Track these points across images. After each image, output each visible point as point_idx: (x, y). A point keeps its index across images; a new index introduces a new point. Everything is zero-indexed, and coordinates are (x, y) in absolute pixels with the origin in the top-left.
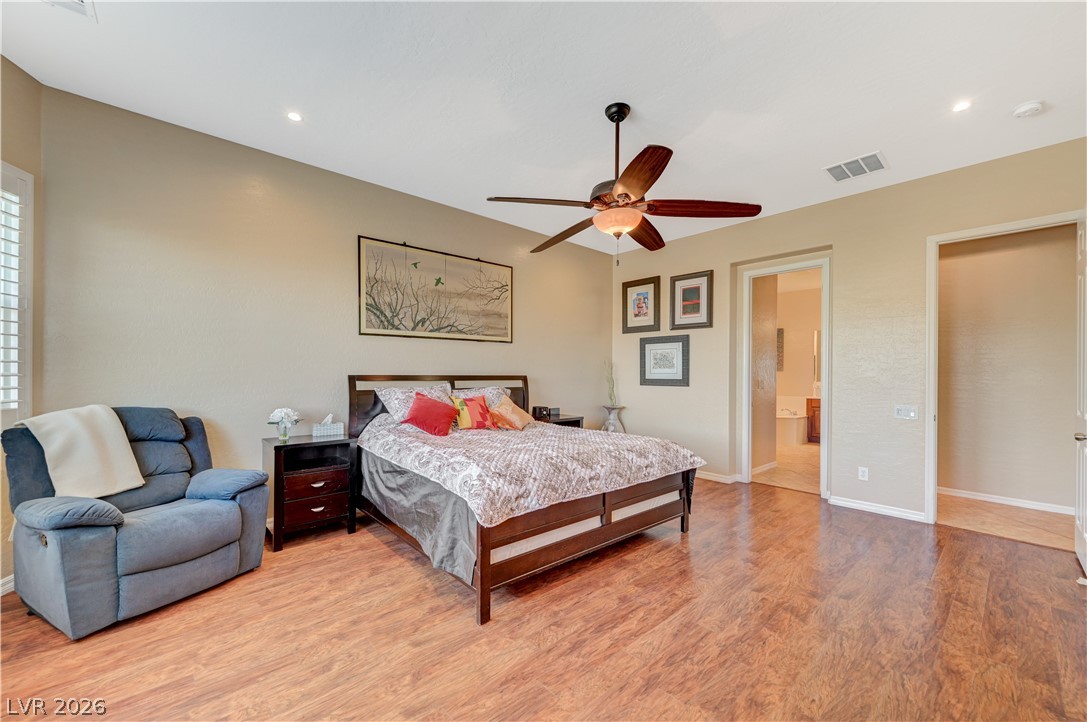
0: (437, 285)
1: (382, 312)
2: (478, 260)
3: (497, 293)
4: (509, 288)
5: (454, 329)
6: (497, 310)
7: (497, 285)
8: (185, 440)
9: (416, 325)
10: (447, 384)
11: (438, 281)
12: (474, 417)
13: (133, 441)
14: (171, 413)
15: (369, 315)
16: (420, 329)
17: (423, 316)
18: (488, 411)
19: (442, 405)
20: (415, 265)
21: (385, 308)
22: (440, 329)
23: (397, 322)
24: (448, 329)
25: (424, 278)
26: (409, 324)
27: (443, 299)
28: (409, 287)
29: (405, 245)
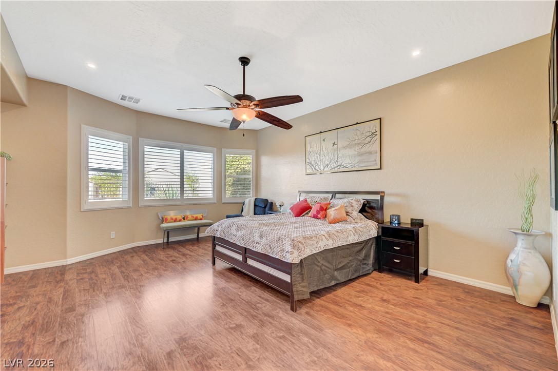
0: (333, 146)
1: (312, 165)
2: (357, 123)
3: (369, 139)
4: (378, 133)
5: (342, 166)
6: (368, 150)
7: (368, 134)
8: (265, 207)
9: (324, 168)
10: (330, 196)
11: (334, 144)
12: (313, 211)
13: (255, 206)
14: (267, 200)
15: (308, 167)
16: (326, 169)
17: (327, 163)
18: (326, 210)
19: (305, 204)
20: (324, 140)
21: (313, 163)
22: (334, 168)
23: (317, 168)
24: (339, 167)
25: (328, 145)
26: (322, 168)
27: (336, 152)
28: (322, 151)
29: (321, 132)
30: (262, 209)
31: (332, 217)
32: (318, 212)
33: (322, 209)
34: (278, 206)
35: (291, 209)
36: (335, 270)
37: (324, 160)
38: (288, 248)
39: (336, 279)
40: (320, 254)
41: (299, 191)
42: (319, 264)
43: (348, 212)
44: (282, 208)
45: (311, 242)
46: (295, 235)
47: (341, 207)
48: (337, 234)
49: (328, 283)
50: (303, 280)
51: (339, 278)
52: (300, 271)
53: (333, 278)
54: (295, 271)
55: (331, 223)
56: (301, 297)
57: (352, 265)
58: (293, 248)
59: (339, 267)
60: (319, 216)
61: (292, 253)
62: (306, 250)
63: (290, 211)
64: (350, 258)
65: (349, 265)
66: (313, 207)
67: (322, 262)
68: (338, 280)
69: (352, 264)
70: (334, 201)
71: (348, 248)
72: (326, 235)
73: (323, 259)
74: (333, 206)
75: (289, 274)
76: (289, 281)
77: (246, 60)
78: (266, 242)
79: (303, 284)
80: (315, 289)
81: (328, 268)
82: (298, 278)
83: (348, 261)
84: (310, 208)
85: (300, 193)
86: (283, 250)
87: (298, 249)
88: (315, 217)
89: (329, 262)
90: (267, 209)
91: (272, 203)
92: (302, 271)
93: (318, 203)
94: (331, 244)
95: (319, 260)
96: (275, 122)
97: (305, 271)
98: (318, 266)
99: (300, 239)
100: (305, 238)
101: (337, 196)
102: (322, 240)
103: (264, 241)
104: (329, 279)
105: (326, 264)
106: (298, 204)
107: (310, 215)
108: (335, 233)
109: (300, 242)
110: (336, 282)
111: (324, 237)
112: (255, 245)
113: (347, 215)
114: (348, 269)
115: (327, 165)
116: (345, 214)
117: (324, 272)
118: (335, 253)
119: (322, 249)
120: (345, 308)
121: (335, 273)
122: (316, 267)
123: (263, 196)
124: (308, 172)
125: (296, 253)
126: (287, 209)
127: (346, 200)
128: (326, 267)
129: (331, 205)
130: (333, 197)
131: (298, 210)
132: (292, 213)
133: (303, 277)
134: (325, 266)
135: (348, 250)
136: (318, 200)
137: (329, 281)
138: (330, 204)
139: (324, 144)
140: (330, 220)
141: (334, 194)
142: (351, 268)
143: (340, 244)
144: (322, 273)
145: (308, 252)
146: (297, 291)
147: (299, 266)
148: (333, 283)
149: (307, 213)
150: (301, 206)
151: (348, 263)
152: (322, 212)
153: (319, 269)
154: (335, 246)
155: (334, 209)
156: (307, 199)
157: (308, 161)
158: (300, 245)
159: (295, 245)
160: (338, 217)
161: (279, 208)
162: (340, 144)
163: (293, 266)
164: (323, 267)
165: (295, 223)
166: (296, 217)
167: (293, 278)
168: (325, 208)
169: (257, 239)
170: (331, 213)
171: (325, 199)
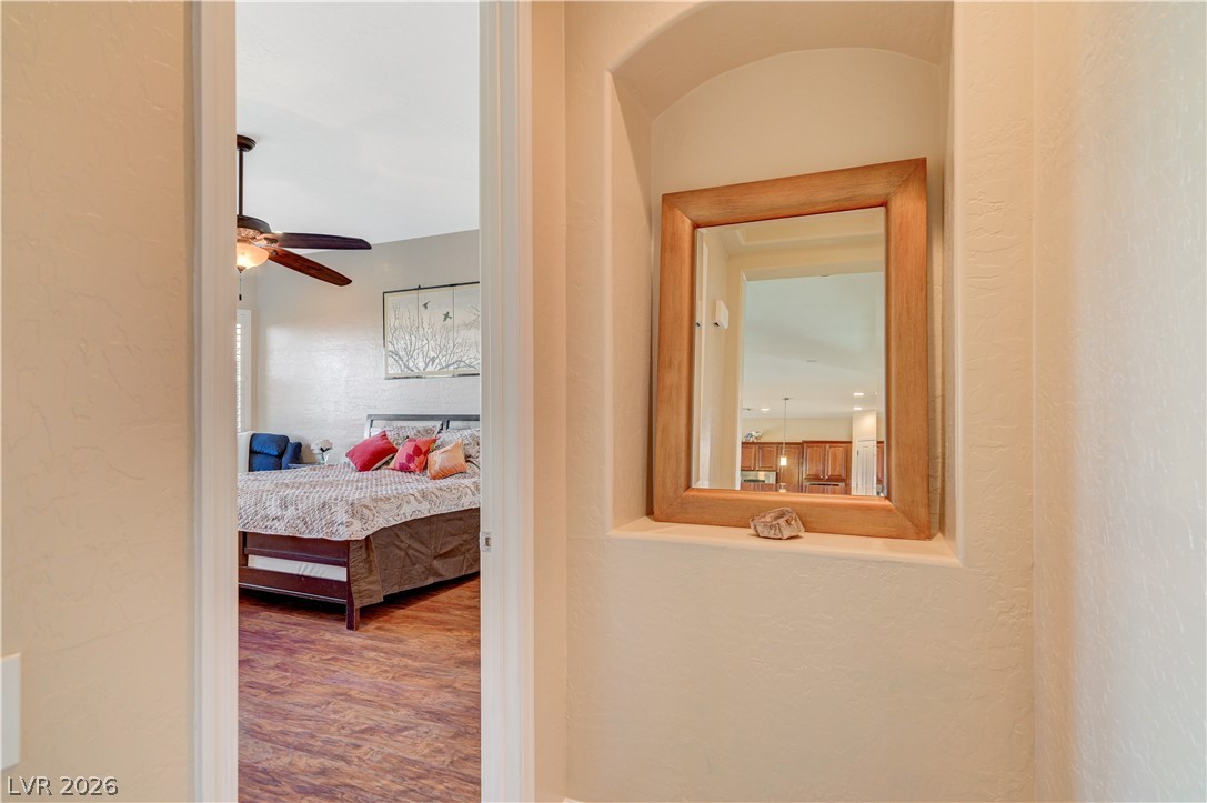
0: (445, 320)
1: (400, 357)
5: (462, 364)
8: (280, 456)
9: (427, 365)
10: (438, 424)
11: (447, 316)
12: (400, 458)
13: (252, 452)
14: (285, 439)
15: (391, 361)
16: (430, 368)
17: (432, 354)
18: (427, 452)
19: (381, 443)
20: (425, 305)
21: (402, 353)
22: (447, 366)
23: (411, 365)
24: (456, 366)
25: (433, 316)
26: (421, 365)
27: (451, 334)
28: (420, 328)
29: (420, 288)
30: (273, 460)
31: (437, 467)
32: (410, 458)
33: (418, 451)
34: (317, 451)
35: (350, 455)
36: (435, 558)
37: (425, 349)
38: (341, 515)
39: (437, 574)
40: (405, 527)
41: (369, 416)
42: (402, 545)
43: (470, 456)
44: (327, 456)
45: (386, 507)
46: (356, 496)
47: (457, 446)
48: (439, 493)
49: (421, 580)
50: (370, 571)
51: (443, 572)
52: (365, 556)
53: (432, 571)
54: (356, 556)
55: (434, 478)
56: (367, 602)
57: (470, 549)
58: (352, 517)
59: (443, 551)
60: (412, 466)
61: (349, 524)
62: (376, 519)
63: (347, 460)
64: (465, 537)
65: (463, 549)
66: (400, 448)
67: (408, 542)
68: (441, 575)
69: (468, 547)
70: (445, 436)
71: (460, 519)
72: (417, 495)
73: (411, 536)
74: (442, 445)
75: (345, 564)
76: (345, 579)
77: (247, 143)
78: (295, 513)
79: (371, 579)
80: (396, 590)
81: (421, 553)
82: (361, 569)
83: (461, 542)
84: (394, 451)
85: (372, 420)
86: (332, 523)
87: (362, 518)
88: (404, 469)
89: (422, 542)
90: (285, 459)
91: (298, 446)
92: (368, 556)
93: (411, 440)
94: (425, 510)
95: (403, 538)
96: (313, 271)
97: (375, 556)
98: (400, 549)
99: (367, 502)
100: (376, 500)
101: (452, 424)
102: (408, 503)
103: (290, 512)
104: (423, 573)
105: (416, 546)
106: (365, 444)
107: (392, 465)
108: (435, 491)
109: (366, 507)
110: (438, 580)
111: (412, 498)
112: (269, 523)
113: (467, 461)
114: (462, 557)
115: (433, 360)
116: (462, 460)
117: (411, 561)
118: (435, 527)
119: (409, 519)
120: (448, 613)
121: (435, 562)
122: (397, 551)
123: (274, 429)
124: (391, 372)
125: (357, 525)
126: (339, 456)
127: (467, 433)
128: (416, 550)
129: (438, 442)
130: (445, 427)
131: (367, 457)
132: (352, 465)
133: (370, 566)
134: (413, 548)
135: (462, 522)
136: (411, 434)
137: (423, 577)
138: (435, 441)
139: (425, 314)
140: (433, 472)
141: (446, 420)
142: (467, 555)
143: (444, 510)
144: (408, 560)
145: (380, 522)
146: (359, 592)
147: (363, 549)
148: (431, 581)
149: (387, 463)
150: (372, 448)
151: (462, 545)
152: (419, 457)
153: (402, 554)
154: (433, 513)
155: (442, 450)
156: (388, 433)
157: (390, 348)
158: (365, 510)
159: (355, 510)
160: (448, 465)
161: (319, 457)
162: (460, 316)
163: (352, 547)
164: (410, 552)
165: (357, 481)
166: (360, 471)
167: (352, 570)
168: (424, 450)
169: (274, 510)
170: (437, 459)
171: (428, 431)
